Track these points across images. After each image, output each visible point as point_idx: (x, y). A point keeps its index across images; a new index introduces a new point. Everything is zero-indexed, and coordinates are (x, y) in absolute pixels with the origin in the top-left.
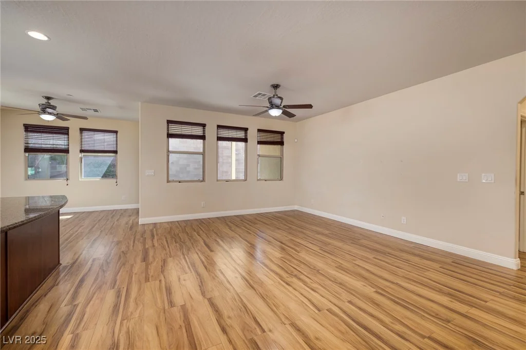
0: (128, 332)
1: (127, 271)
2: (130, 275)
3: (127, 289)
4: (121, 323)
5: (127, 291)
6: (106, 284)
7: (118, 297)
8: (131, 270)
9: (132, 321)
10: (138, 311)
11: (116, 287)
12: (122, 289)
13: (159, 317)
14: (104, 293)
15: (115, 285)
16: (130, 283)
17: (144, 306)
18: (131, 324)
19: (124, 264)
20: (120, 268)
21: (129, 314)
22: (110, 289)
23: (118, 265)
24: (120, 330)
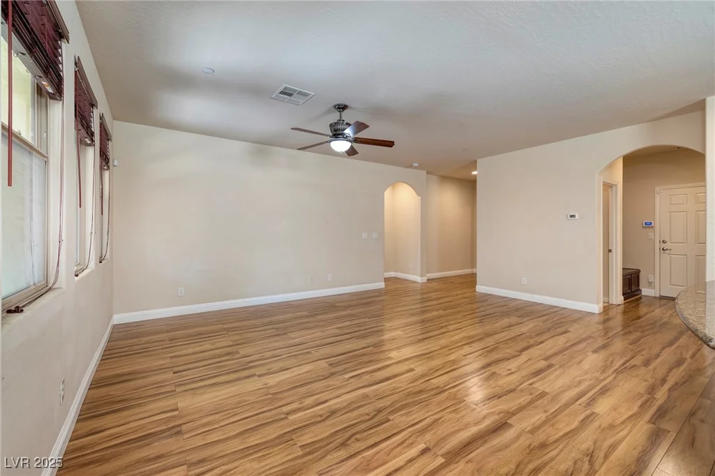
0: (603, 372)
1: (553, 425)
2: (556, 416)
3: (577, 400)
4: (605, 379)
5: (579, 399)
6: (600, 426)
7: (594, 399)
8: (545, 423)
9: (595, 375)
10: (585, 377)
11: (588, 412)
12: (583, 405)
13: (571, 366)
14: (609, 415)
15: (587, 417)
16: (567, 405)
17: (576, 377)
18: (598, 374)
19: (543, 446)
20: (556, 441)
21: (593, 381)
22: (598, 414)
23: (554, 453)
24: (608, 377)
